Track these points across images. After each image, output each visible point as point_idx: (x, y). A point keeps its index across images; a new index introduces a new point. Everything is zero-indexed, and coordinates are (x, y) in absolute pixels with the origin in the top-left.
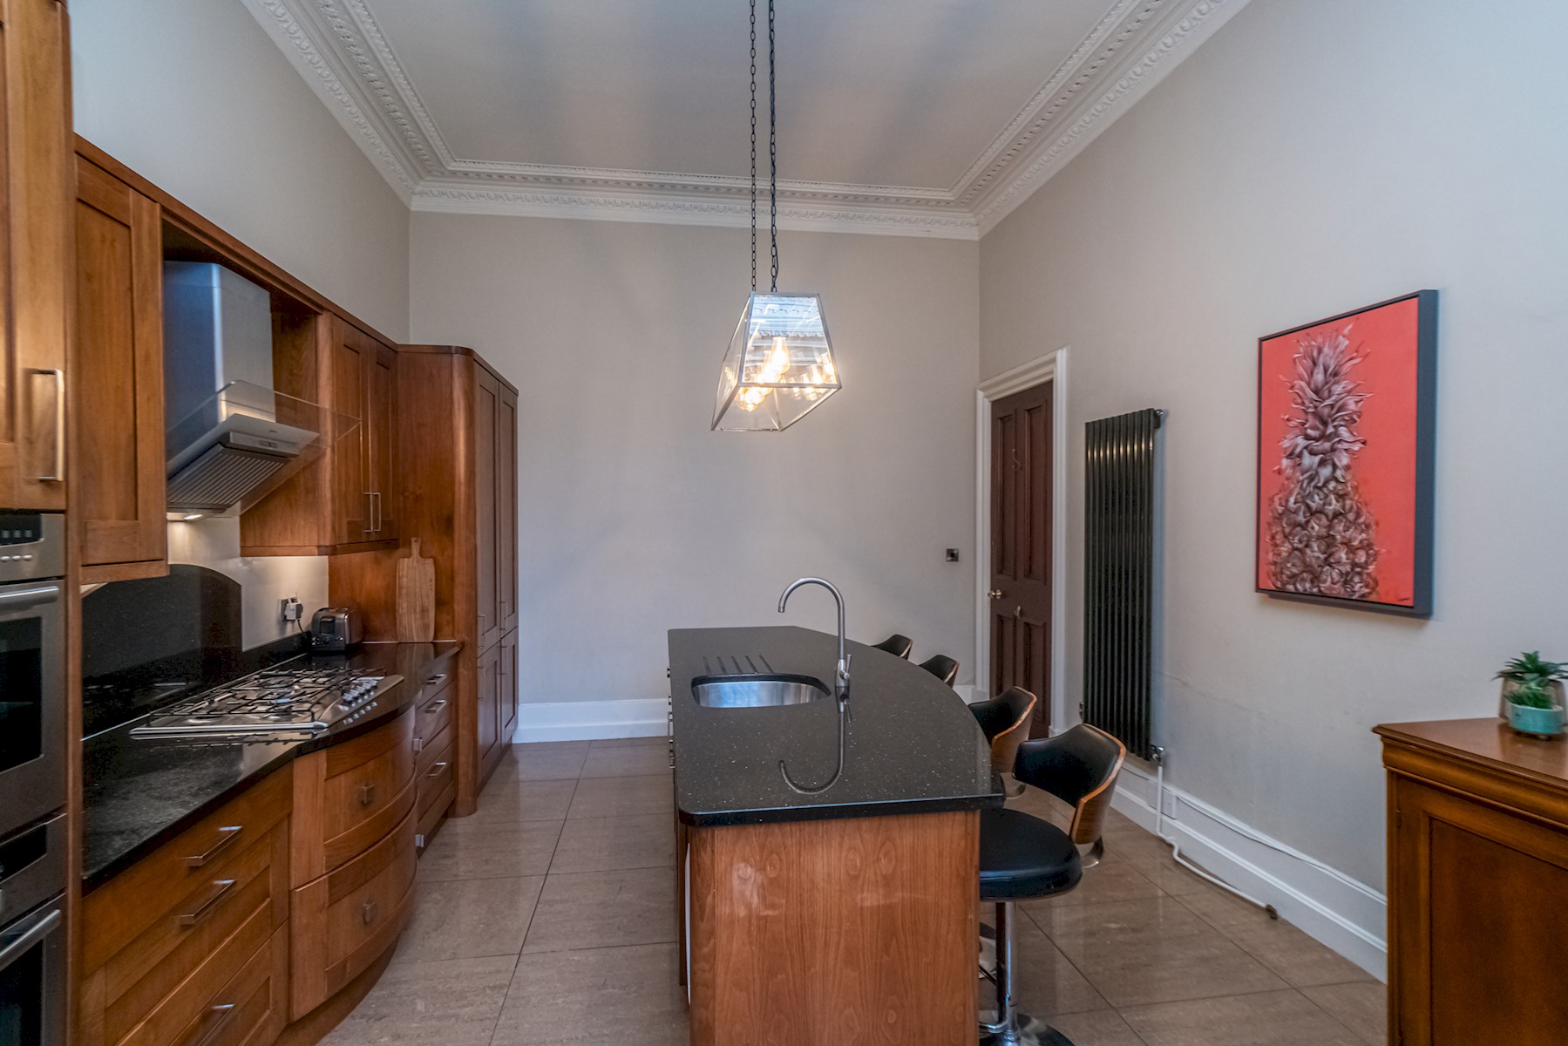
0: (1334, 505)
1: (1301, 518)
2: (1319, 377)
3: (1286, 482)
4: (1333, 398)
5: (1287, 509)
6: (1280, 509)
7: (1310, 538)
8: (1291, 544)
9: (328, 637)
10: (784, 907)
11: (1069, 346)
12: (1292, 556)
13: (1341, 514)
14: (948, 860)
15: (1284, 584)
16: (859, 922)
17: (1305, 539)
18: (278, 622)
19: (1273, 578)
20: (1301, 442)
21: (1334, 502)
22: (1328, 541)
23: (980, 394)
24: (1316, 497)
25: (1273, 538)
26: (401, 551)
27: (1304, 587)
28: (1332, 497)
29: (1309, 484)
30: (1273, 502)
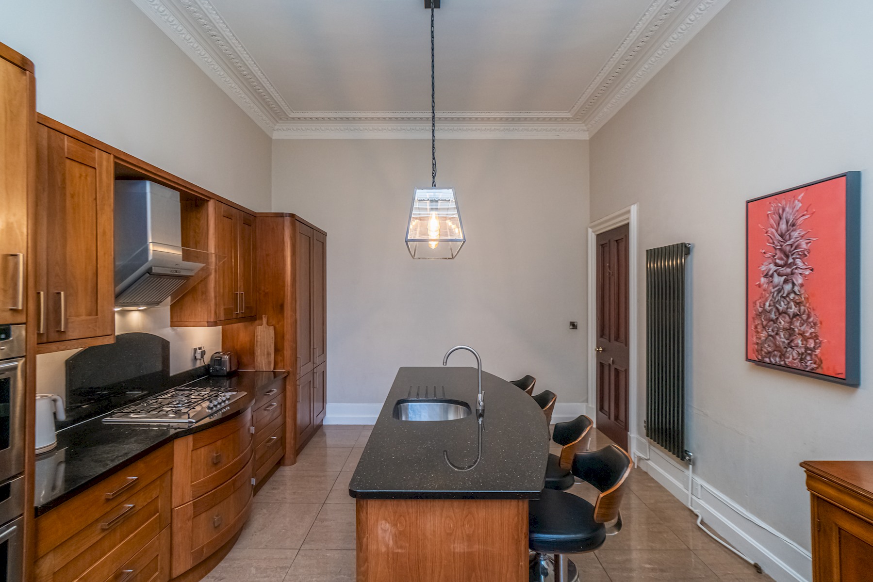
0: (793, 309)
1: (773, 316)
2: (783, 226)
3: (764, 293)
4: (792, 240)
5: (764, 311)
6: (760, 310)
7: (779, 329)
8: (767, 332)
9: (218, 367)
10: (408, 548)
11: (638, 203)
12: (768, 340)
13: (798, 315)
14: (507, 528)
15: (763, 358)
16: (452, 561)
17: (776, 329)
18: (192, 360)
19: (757, 353)
20: (773, 267)
21: (793, 307)
22: (790, 331)
23: (590, 230)
24: (782, 303)
25: (756, 327)
26: (257, 322)
27: (775, 360)
28: (792, 303)
29: (778, 294)
30: (756, 305)
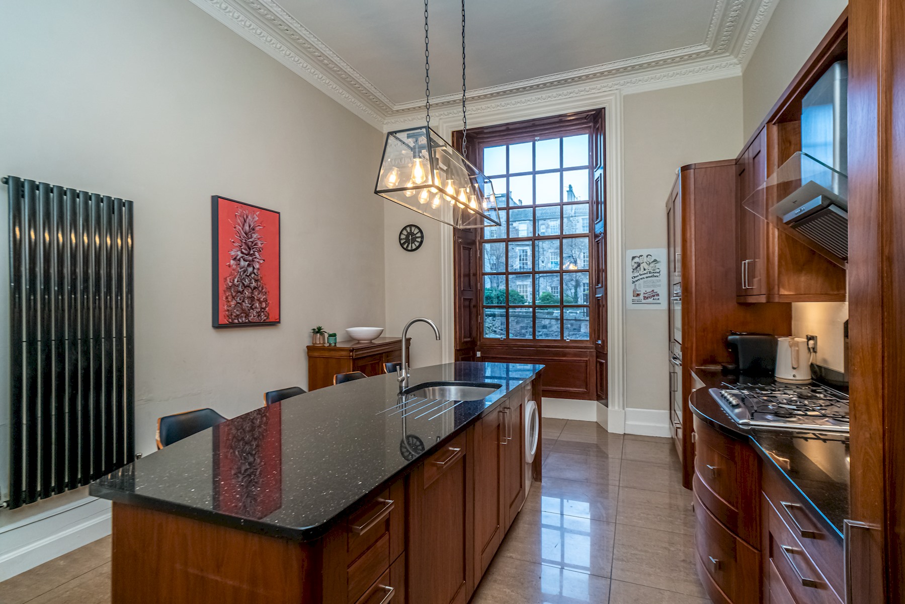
0: (254, 284)
1: (240, 289)
2: (247, 228)
3: (233, 271)
4: (253, 239)
5: (234, 285)
6: (230, 284)
7: (244, 298)
8: (236, 301)
12: (237, 306)
13: (256, 288)
15: (233, 320)
17: (242, 298)
19: (227, 318)
20: (240, 255)
21: (254, 282)
22: (252, 299)
24: (247, 280)
25: (227, 298)
27: (242, 320)
28: (253, 280)
29: (243, 274)
30: (226, 280)
